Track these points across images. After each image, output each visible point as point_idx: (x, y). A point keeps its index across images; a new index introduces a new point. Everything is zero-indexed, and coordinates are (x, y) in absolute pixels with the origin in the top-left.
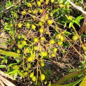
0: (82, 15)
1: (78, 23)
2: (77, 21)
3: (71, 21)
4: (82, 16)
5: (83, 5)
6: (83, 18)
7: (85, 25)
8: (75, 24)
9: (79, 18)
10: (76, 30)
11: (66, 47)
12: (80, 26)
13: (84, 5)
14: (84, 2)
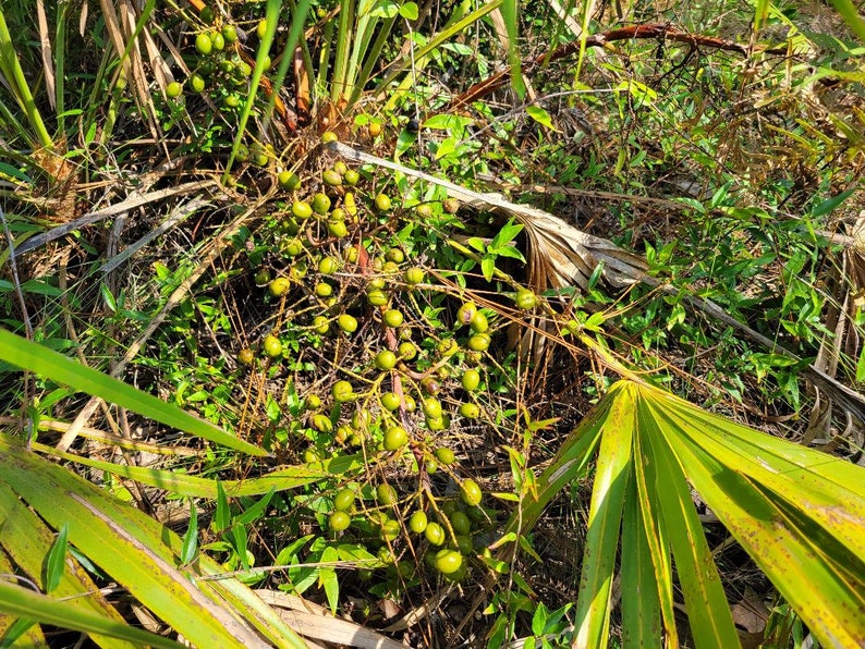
0: (511, 220)
1: (512, 250)
2: (505, 245)
3: (485, 254)
4: (514, 224)
5: (494, 182)
6: (519, 228)
7: (540, 253)
8: (501, 262)
9: (508, 233)
10: (518, 281)
11: (503, 390)
12: (523, 259)
13: (498, 181)
14: (491, 170)
